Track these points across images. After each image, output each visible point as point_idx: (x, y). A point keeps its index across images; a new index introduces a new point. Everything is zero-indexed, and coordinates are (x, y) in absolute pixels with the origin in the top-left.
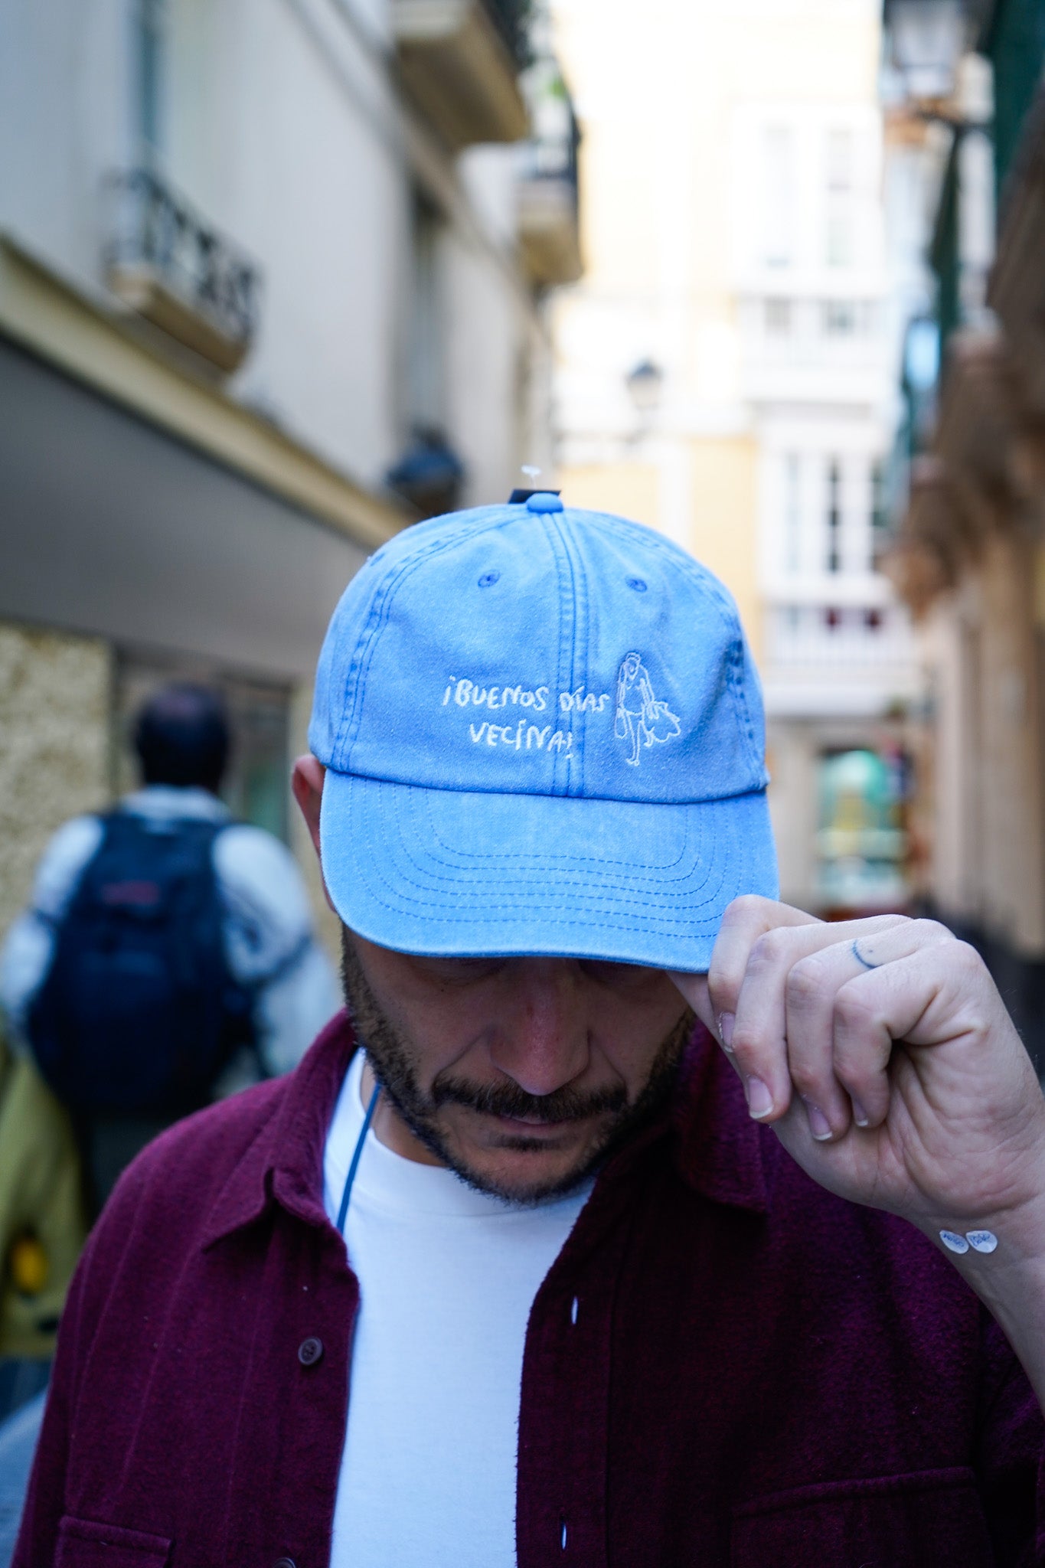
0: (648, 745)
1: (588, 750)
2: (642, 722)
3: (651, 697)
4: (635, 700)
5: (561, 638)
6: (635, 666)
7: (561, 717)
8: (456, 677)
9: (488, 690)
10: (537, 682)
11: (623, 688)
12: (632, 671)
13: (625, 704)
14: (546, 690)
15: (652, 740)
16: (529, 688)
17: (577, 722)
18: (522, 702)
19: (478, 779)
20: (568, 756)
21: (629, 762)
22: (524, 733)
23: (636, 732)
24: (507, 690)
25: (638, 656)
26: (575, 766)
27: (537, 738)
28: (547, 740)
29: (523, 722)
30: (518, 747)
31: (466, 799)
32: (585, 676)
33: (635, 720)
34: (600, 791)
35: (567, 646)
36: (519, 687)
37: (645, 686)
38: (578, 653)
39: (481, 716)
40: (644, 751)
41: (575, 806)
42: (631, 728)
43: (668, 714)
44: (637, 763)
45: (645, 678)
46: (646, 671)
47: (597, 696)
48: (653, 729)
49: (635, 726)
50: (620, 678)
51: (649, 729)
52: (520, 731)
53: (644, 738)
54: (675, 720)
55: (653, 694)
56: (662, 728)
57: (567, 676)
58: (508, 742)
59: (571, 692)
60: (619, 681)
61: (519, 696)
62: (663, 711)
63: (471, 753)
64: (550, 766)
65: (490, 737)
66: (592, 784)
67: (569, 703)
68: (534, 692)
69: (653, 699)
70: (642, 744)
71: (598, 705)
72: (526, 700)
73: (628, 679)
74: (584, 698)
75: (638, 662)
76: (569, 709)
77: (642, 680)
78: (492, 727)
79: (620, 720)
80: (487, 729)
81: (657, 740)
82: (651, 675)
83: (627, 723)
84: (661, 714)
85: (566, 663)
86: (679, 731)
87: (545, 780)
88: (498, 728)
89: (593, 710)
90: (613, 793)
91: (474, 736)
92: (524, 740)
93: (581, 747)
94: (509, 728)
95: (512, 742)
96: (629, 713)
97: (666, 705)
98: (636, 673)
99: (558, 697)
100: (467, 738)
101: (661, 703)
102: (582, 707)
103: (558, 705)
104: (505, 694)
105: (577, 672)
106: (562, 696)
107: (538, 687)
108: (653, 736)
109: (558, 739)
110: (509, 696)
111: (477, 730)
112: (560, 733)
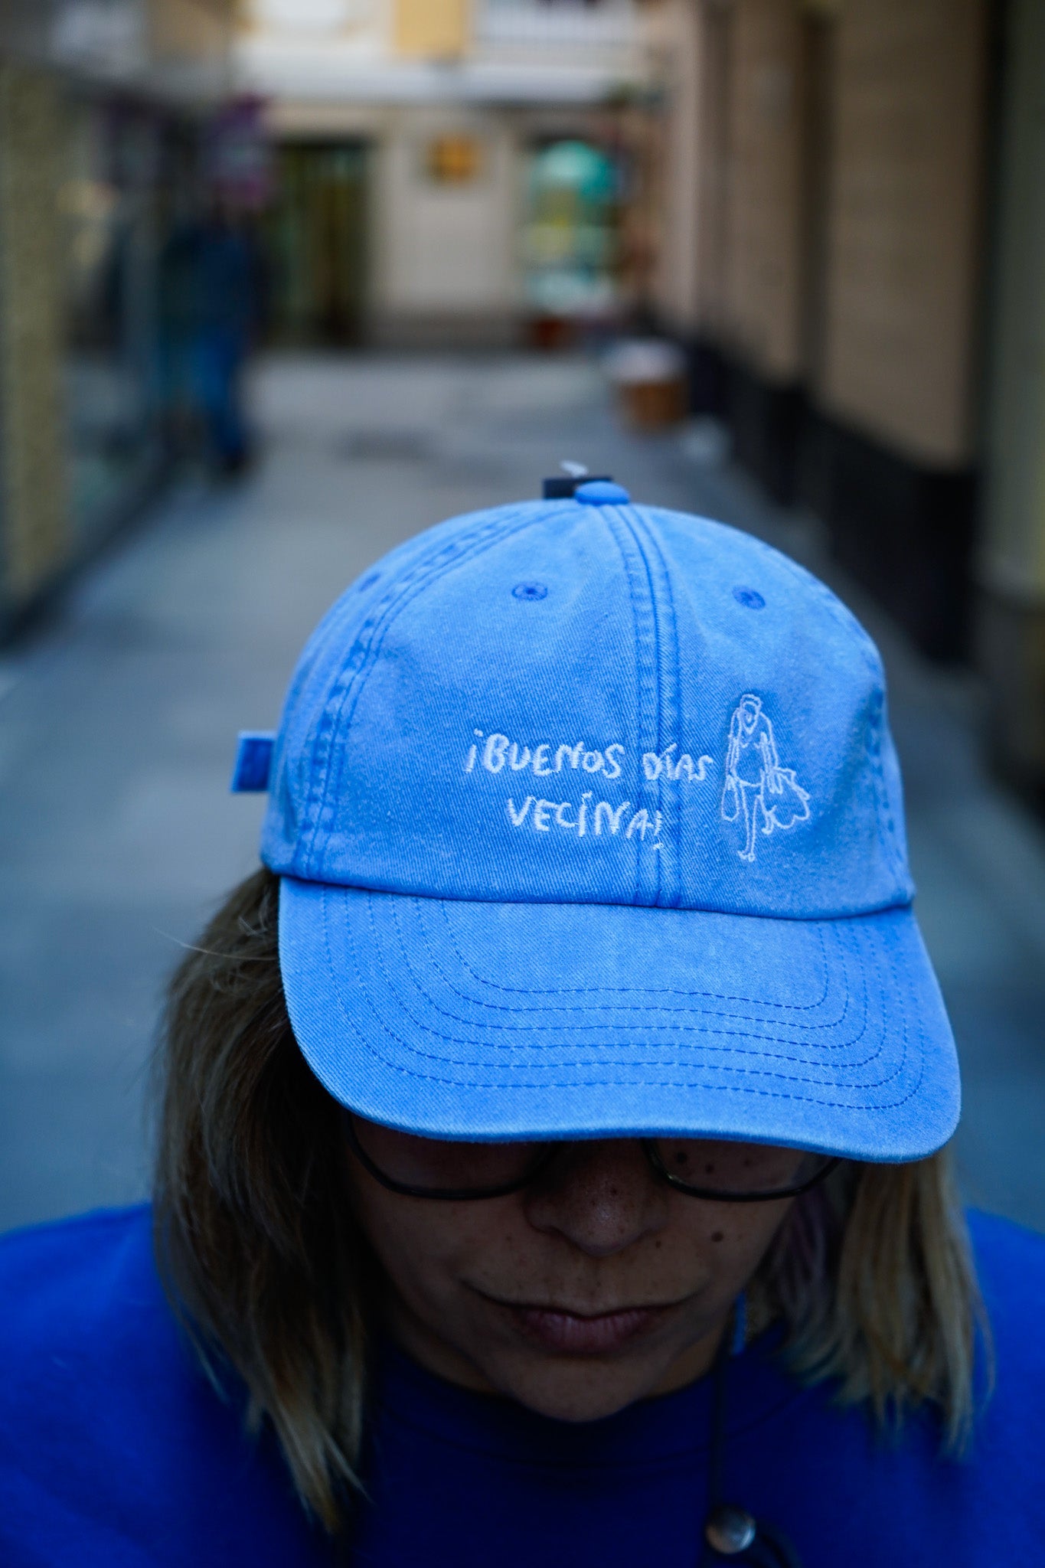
0: (766, 831)
1: (687, 836)
2: (761, 797)
3: (773, 762)
4: (751, 764)
5: (641, 670)
6: (754, 713)
7: (647, 788)
8: (484, 730)
9: (533, 747)
10: (607, 735)
11: (736, 745)
12: (749, 720)
13: (739, 771)
14: (621, 749)
15: (772, 824)
16: (595, 745)
17: (669, 797)
18: (585, 766)
19: (524, 882)
20: (657, 846)
21: (741, 854)
22: (590, 812)
23: (751, 812)
24: (563, 748)
25: (757, 699)
26: (668, 862)
27: (610, 818)
28: (625, 822)
29: (588, 795)
30: (582, 832)
31: (505, 910)
32: (677, 728)
33: (752, 793)
34: (704, 898)
35: (650, 682)
36: (581, 744)
37: (767, 744)
38: (668, 694)
39: (523, 786)
40: (762, 840)
41: (670, 920)
42: (744, 805)
43: (795, 787)
44: (751, 858)
45: (766, 731)
46: (769, 722)
47: (695, 758)
48: (774, 808)
49: (750, 804)
50: (732, 732)
51: (769, 808)
52: (584, 808)
53: (762, 821)
54: (804, 796)
55: (776, 756)
56: (787, 806)
57: (652, 727)
58: (566, 824)
59: (658, 752)
60: (730, 736)
61: (581, 757)
62: (788, 782)
63: (513, 842)
64: (631, 862)
65: (539, 817)
66: (693, 890)
67: (656, 768)
68: (602, 751)
69: (777, 763)
70: (759, 830)
71: (696, 771)
72: (591, 763)
73: (743, 733)
74: (676, 760)
75: (757, 708)
76: (655, 777)
77: (763, 734)
78: (542, 803)
79: (730, 793)
80: (533, 806)
81: (779, 825)
82: (775, 727)
83: (740, 798)
84: (786, 787)
85: (651, 709)
86: (808, 814)
87: (625, 881)
88: (552, 805)
89: (690, 778)
90: (720, 900)
91: (514, 816)
92: (590, 822)
93: (675, 833)
94: (566, 804)
95: (573, 825)
96: (744, 783)
97: (794, 774)
98: (755, 724)
99: (640, 759)
100: (504, 821)
101: (787, 770)
102: (674, 774)
103: (640, 769)
104: (559, 755)
105: (668, 723)
106: (646, 757)
107: (609, 743)
108: (774, 819)
109: (642, 821)
110: (566, 756)
111: (518, 807)
112: (644, 812)
